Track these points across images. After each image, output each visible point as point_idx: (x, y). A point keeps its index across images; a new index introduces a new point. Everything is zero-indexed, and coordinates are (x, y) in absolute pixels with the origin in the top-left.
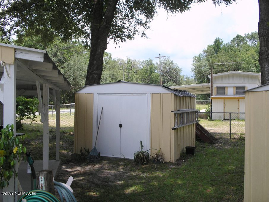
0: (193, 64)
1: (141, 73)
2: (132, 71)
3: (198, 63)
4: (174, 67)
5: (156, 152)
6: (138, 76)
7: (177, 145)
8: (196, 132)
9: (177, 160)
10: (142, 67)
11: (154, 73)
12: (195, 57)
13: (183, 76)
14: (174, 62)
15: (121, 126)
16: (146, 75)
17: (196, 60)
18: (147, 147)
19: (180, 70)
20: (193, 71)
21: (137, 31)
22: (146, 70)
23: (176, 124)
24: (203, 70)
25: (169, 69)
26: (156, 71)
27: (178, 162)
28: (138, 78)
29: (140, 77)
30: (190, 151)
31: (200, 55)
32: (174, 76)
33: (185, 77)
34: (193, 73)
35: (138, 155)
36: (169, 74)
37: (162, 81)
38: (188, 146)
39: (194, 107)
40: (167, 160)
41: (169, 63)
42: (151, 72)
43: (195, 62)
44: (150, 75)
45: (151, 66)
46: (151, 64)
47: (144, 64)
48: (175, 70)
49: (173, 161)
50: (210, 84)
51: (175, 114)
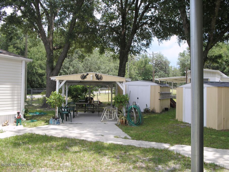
0: (179, 59)
1: (138, 65)
2: (131, 63)
3: (183, 58)
4: (164, 60)
5: (153, 108)
6: (135, 67)
7: (161, 106)
8: (170, 103)
9: (161, 112)
10: (138, 60)
11: (148, 64)
12: (180, 53)
13: (171, 67)
14: (164, 56)
15: (138, 98)
16: (142, 66)
17: (181, 56)
18: (149, 107)
19: (169, 62)
20: (178, 64)
21: (142, 49)
22: (142, 62)
23: (160, 98)
24: (186, 63)
25: (160, 61)
26: (150, 63)
27: (161, 113)
28: (135, 68)
29: (137, 68)
30: (166, 109)
31: (185, 51)
32: (164, 67)
33: (173, 67)
34: (179, 66)
35: (145, 109)
36: (160, 65)
37: (154, 71)
38: (166, 107)
39: (169, 91)
40: (157, 112)
41: (161, 57)
42: (146, 64)
43: (180, 57)
44: (145, 66)
45: (145, 59)
46: (146, 57)
47: (140, 57)
48: (165, 62)
49: (159, 112)
50: (186, 76)
51: (160, 94)
